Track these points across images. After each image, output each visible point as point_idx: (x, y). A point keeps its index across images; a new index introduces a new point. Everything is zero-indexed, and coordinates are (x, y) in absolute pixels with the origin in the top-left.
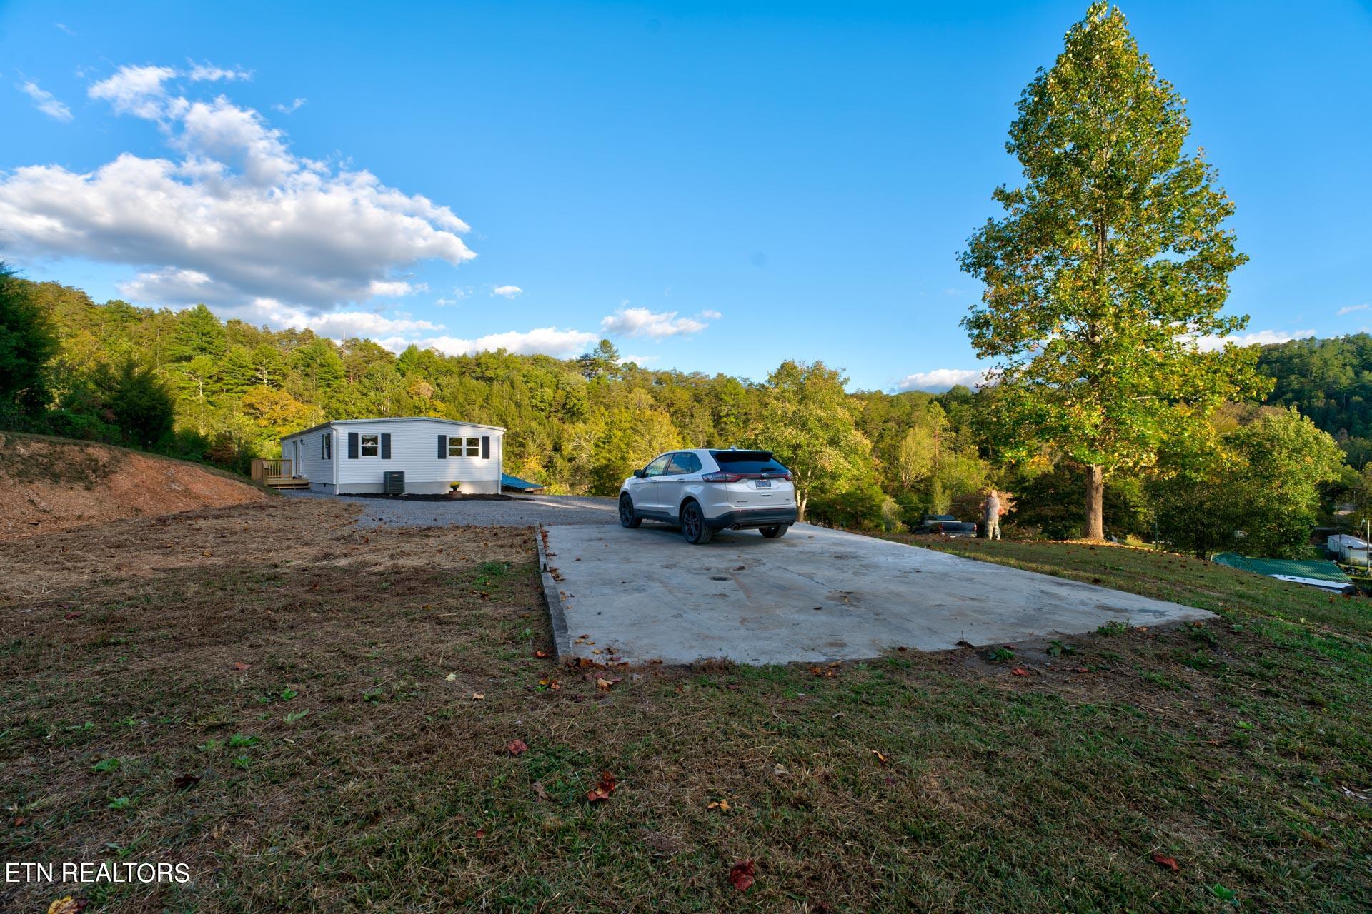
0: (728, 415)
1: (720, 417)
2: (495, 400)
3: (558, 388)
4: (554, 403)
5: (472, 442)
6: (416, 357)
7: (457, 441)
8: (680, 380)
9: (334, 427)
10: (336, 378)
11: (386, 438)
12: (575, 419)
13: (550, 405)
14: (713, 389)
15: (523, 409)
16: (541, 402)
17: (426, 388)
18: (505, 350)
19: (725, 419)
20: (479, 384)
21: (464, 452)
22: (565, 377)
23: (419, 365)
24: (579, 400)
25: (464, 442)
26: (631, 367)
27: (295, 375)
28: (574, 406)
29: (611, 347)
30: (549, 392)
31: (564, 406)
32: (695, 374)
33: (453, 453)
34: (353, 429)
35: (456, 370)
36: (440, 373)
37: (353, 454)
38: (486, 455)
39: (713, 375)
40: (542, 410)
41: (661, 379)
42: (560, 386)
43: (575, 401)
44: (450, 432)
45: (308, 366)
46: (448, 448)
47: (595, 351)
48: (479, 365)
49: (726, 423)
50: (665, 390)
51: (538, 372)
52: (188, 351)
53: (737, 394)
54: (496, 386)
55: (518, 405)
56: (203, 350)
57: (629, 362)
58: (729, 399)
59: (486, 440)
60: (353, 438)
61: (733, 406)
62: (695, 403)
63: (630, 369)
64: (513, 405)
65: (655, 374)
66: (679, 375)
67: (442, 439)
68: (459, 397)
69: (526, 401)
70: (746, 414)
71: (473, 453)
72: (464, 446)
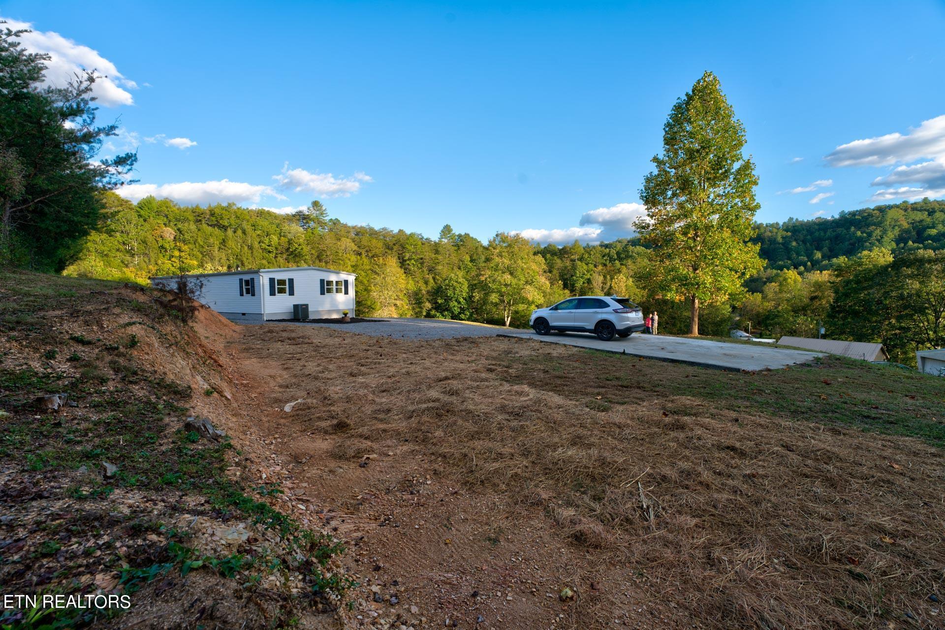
0: (409, 259)
1: (405, 261)
2: (231, 243)
3: (281, 236)
4: (279, 248)
5: (338, 283)
6: (155, 205)
7: (329, 283)
8: (373, 233)
9: (261, 274)
11: (291, 281)
12: (297, 259)
13: (276, 249)
14: (398, 241)
15: (255, 251)
16: (269, 246)
17: (168, 232)
18: (234, 204)
19: (408, 262)
20: (217, 231)
21: (334, 290)
22: (286, 227)
23: (158, 213)
24: (299, 245)
25: (334, 284)
26: (336, 222)
28: (295, 250)
29: (321, 206)
30: (275, 239)
31: (288, 249)
32: (384, 229)
33: (329, 291)
34: (272, 276)
35: (191, 218)
36: (178, 220)
37: (272, 293)
38: (346, 293)
39: (396, 231)
40: (270, 252)
41: (359, 232)
42: (282, 234)
43: (297, 246)
44: (328, 277)
46: (325, 287)
47: (308, 209)
48: (212, 215)
49: (408, 264)
50: (365, 241)
51: (263, 222)
53: (416, 245)
54: (230, 232)
55: (251, 248)
57: (334, 218)
58: (411, 248)
59: (346, 282)
60: (272, 281)
61: (413, 253)
62: (387, 250)
63: (334, 224)
64: (246, 248)
65: (354, 228)
66: (371, 229)
67: (322, 281)
68: (199, 240)
69: (256, 245)
70: (422, 259)
71: (338, 291)
72: (334, 287)
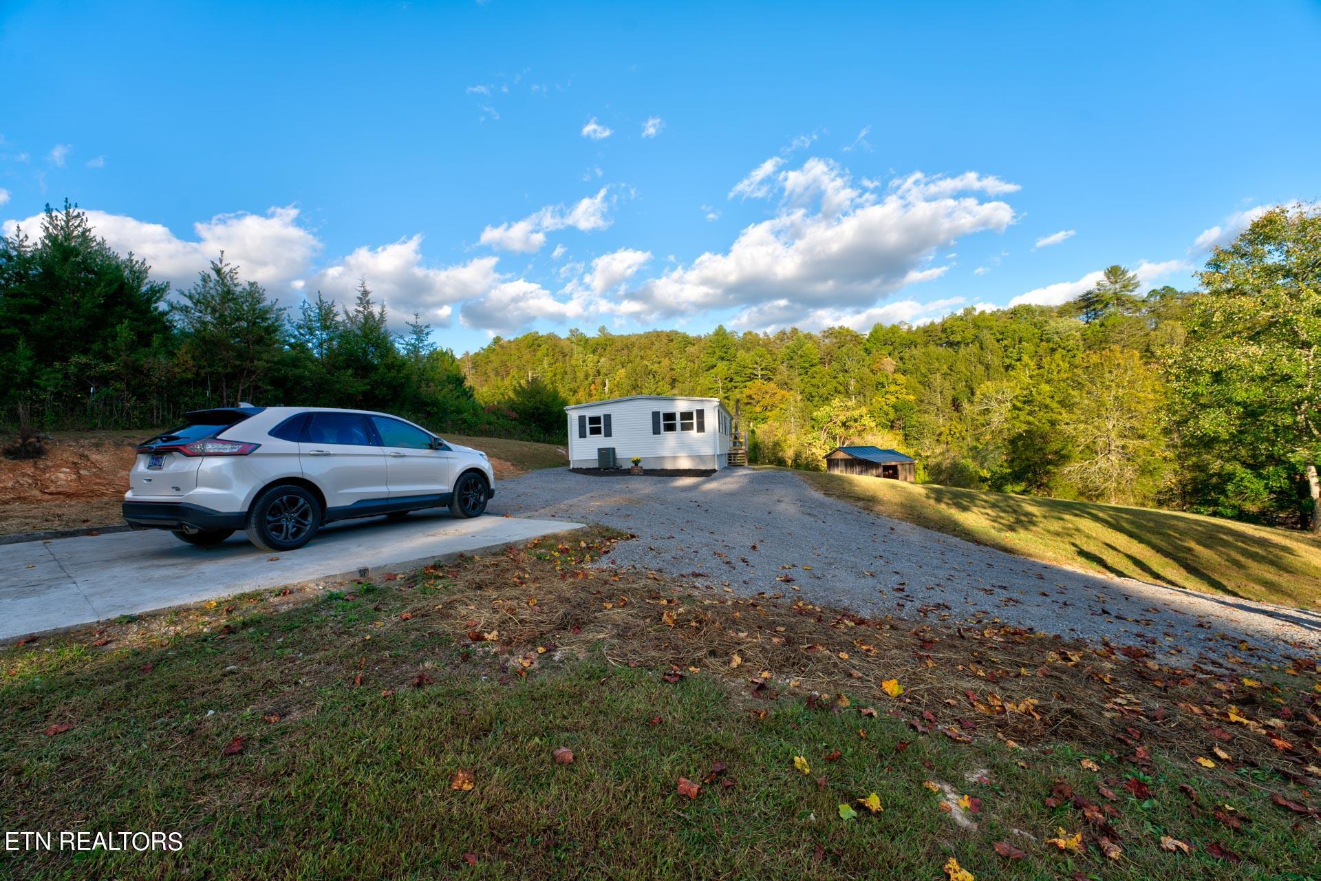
2: (960, 366)
3: (1041, 341)
5: (687, 416)
6: (881, 334)
7: (669, 417)
9: (569, 412)
10: (812, 366)
11: (608, 418)
15: (991, 371)
16: (1018, 360)
17: (889, 364)
20: (944, 351)
21: (678, 426)
23: (885, 342)
25: (678, 417)
27: (783, 368)
33: (670, 428)
34: (583, 413)
35: (921, 339)
36: (905, 346)
37: (583, 435)
38: (701, 428)
42: (1044, 337)
44: (664, 408)
45: (792, 358)
46: (664, 423)
48: (944, 330)
51: (1024, 328)
52: (713, 360)
54: (963, 350)
55: (987, 367)
56: (722, 359)
59: (701, 413)
60: (581, 419)
64: (982, 369)
67: (656, 415)
68: (922, 368)
69: (997, 362)
71: (687, 427)
72: (678, 421)
